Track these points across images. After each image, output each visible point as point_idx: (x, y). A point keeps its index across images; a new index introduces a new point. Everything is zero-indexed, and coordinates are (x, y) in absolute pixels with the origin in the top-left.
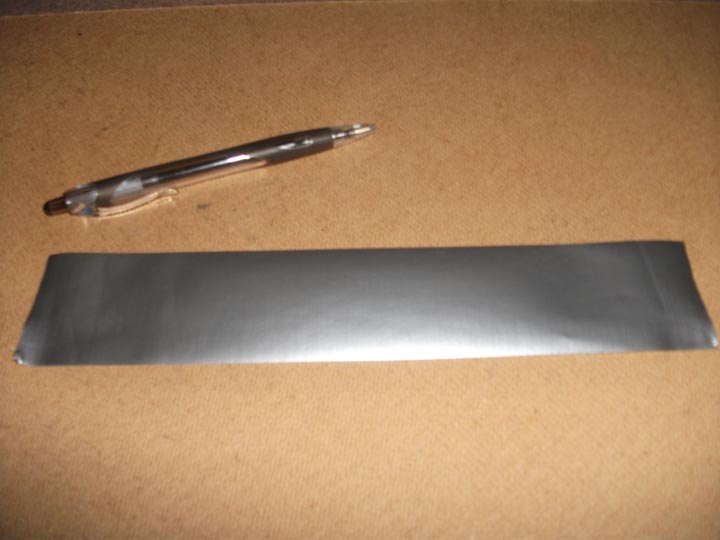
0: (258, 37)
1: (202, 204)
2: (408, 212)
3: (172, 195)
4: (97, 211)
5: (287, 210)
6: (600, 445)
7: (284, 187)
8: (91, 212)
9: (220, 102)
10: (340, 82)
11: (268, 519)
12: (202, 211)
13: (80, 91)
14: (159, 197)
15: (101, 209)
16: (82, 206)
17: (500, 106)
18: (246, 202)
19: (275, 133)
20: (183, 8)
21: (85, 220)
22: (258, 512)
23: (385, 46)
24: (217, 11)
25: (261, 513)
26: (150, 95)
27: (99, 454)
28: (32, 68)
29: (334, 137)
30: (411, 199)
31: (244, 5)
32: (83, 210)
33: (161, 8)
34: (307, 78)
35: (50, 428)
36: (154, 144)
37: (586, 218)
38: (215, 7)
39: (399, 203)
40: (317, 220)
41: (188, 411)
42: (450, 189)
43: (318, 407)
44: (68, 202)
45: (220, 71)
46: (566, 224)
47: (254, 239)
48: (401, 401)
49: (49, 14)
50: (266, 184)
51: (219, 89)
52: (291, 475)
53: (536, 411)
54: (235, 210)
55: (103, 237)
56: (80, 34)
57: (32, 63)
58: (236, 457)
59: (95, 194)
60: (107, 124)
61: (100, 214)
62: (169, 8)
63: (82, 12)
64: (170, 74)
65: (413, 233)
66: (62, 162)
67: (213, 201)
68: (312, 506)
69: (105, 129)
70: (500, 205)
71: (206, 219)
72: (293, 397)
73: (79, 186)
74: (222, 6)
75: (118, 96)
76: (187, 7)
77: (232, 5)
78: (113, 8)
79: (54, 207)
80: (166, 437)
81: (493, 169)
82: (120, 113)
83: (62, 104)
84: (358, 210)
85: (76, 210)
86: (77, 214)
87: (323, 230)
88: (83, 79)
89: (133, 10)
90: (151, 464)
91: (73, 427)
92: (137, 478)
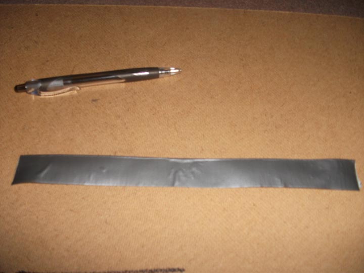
0: (126, 21)
1: (94, 99)
2: (195, 108)
3: (77, 90)
4: (40, 93)
5: (136, 104)
6: (285, 222)
7: (135, 93)
8: (37, 93)
9: (105, 51)
10: (164, 45)
11: (120, 252)
12: (94, 102)
13: (36, 42)
14: (70, 90)
15: (42, 92)
16: (33, 90)
17: (242, 60)
18: (116, 99)
19: (132, 67)
20: (89, 5)
21: (33, 97)
22: (116, 249)
23: (188, 29)
24: (106, 8)
25: (117, 249)
26: (71, 46)
27: (37, 217)
28: (13, 30)
29: (160, 72)
30: (197, 102)
31: (119, 6)
32: (33, 92)
33: (78, 5)
34: (148, 42)
35: (13, 204)
36: (71, 69)
37: (282, 115)
38: (105, 6)
39: (191, 103)
40: (151, 109)
41: (83, 198)
42: (216, 97)
43: (148, 199)
44: (26, 87)
45: (106, 36)
46: (272, 117)
47: (119, 117)
48: (189, 198)
49: (22, 5)
50: (126, 91)
51: (105, 45)
52: (133, 231)
53: (254, 205)
54: (110, 103)
55: (44, 113)
56: (37, 15)
57: (12, 28)
58: (106, 222)
59: (40, 85)
60: (49, 59)
61: (41, 94)
62: (82, 5)
63: (38, 5)
64: (81, 37)
65: (197, 118)
66: (25, 76)
67: (100, 98)
68: (143, 247)
69: (47, 61)
70: (240, 107)
71: (96, 107)
72: (136, 194)
73: (33, 80)
74: (108, 5)
75: (55, 46)
76: (91, 5)
77: (113, 5)
78: (54, 4)
79: (20, 88)
80: (71, 210)
81: (237, 89)
82: (55, 54)
83: (27, 48)
84: (171, 106)
85: (30, 91)
86: (30, 93)
87: (153, 114)
88: (37, 36)
89: (64, 5)
90: (63, 223)
91: (25, 204)
92: (55, 230)
